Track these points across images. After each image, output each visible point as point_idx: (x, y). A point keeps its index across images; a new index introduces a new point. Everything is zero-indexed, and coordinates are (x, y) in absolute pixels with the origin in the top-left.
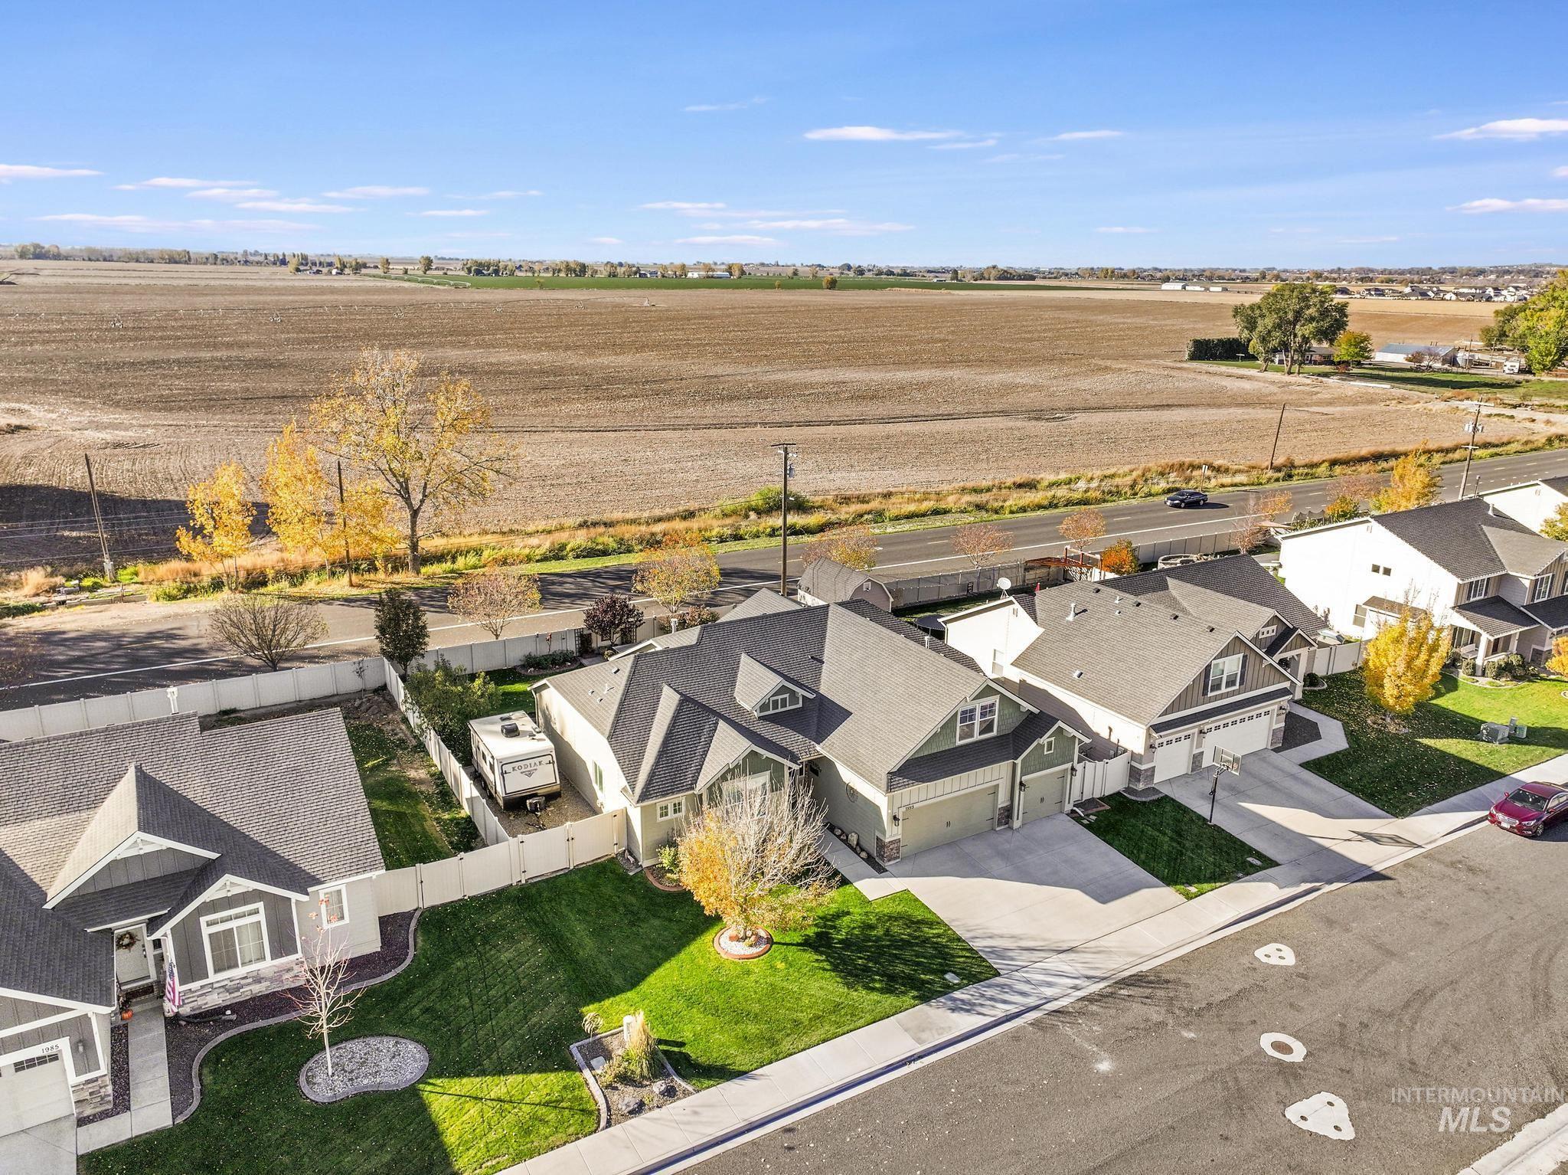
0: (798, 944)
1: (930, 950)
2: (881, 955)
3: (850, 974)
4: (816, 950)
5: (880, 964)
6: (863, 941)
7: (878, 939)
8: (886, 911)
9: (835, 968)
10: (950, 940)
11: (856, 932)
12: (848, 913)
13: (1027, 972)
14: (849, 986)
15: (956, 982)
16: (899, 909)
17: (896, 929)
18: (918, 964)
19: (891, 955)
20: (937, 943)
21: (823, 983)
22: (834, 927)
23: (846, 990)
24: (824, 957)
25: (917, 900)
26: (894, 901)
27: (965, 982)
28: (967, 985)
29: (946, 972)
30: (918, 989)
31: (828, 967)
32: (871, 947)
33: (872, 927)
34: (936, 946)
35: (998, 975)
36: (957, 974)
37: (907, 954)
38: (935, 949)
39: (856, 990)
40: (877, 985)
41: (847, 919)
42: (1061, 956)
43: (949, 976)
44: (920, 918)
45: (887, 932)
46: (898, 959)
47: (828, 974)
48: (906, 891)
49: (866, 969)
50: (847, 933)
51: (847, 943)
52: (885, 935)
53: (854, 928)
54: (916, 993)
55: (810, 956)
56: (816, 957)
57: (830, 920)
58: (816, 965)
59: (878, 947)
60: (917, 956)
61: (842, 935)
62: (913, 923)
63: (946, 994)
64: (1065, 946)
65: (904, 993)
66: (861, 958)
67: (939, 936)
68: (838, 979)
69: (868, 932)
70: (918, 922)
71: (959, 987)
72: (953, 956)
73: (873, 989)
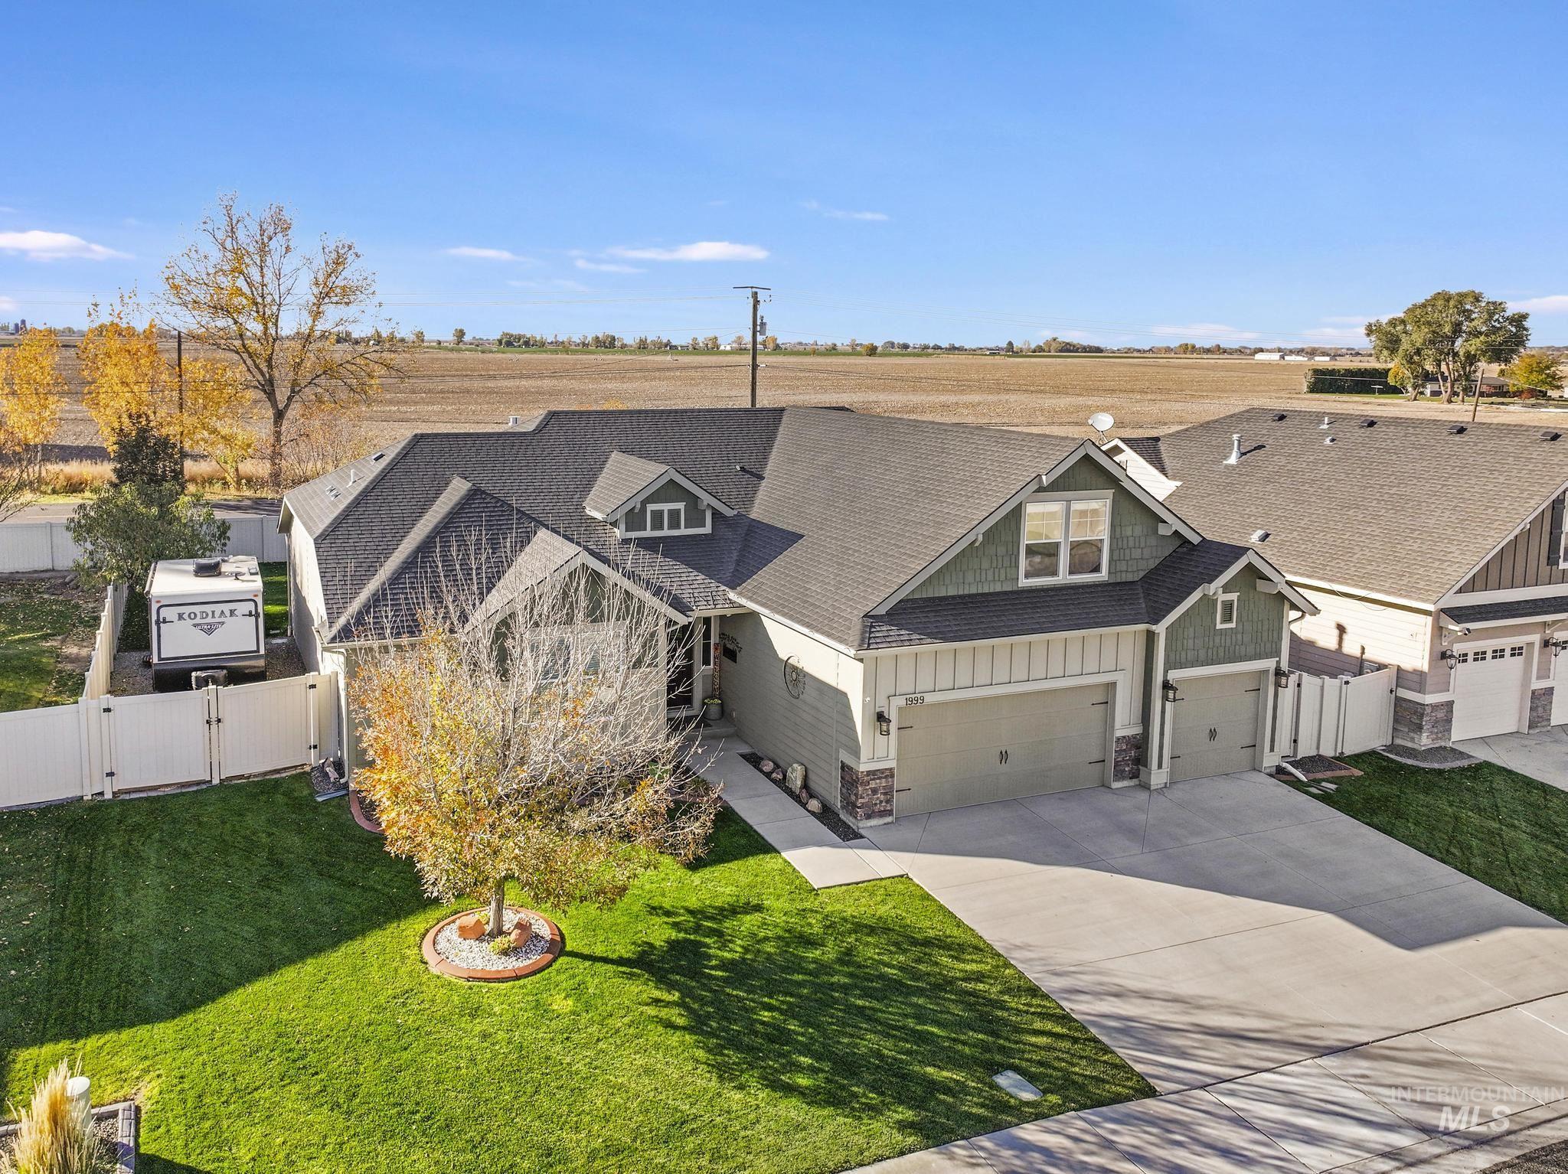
0: (621, 962)
1: (957, 1010)
2: (826, 1004)
3: (734, 1043)
4: (662, 979)
5: (817, 1027)
6: (785, 969)
7: (823, 968)
8: (850, 912)
9: (697, 1025)
10: (1008, 991)
11: (769, 948)
12: (758, 908)
13: (1232, 1093)
14: (724, 1072)
15: (1027, 1096)
16: (882, 910)
17: (870, 951)
18: (922, 1038)
19: (850, 1008)
20: (973, 994)
21: (657, 1059)
22: (719, 934)
23: (714, 1083)
24: (676, 996)
25: (926, 897)
26: (872, 894)
27: (1053, 1099)
28: (1059, 1109)
29: (996, 1068)
30: (918, 1104)
31: (681, 1021)
32: (800, 984)
33: (809, 942)
34: (972, 1000)
35: (1151, 1093)
36: (1032, 1078)
37: (893, 1012)
38: (970, 1007)
39: (741, 1087)
40: (803, 1081)
41: (750, 921)
42: (1325, 1061)
43: (1006, 1080)
44: (931, 933)
45: (847, 957)
46: (869, 1019)
47: (674, 1039)
48: (904, 877)
49: (778, 1036)
50: (746, 950)
51: (739, 972)
52: (840, 961)
53: (766, 939)
54: (909, 1115)
55: (642, 989)
56: (657, 994)
57: (712, 918)
58: (651, 1011)
59: (818, 987)
60: (920, 1018)
61: (734, 952)
62: (915, 942)
63: (999, 1127)
64: (1332, 1037)
65: (874, 1110)
66: (770, 1008)
67: (980, 977)
68: (701, 1054)
69: (801, 952)
70: (927, 943)
71: (1038, 1114)
72: (1017, 1029)
73: (790, 1090)
